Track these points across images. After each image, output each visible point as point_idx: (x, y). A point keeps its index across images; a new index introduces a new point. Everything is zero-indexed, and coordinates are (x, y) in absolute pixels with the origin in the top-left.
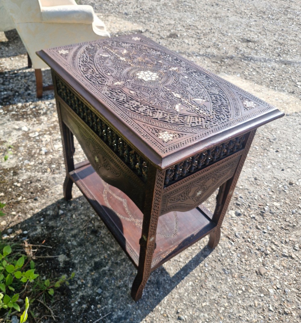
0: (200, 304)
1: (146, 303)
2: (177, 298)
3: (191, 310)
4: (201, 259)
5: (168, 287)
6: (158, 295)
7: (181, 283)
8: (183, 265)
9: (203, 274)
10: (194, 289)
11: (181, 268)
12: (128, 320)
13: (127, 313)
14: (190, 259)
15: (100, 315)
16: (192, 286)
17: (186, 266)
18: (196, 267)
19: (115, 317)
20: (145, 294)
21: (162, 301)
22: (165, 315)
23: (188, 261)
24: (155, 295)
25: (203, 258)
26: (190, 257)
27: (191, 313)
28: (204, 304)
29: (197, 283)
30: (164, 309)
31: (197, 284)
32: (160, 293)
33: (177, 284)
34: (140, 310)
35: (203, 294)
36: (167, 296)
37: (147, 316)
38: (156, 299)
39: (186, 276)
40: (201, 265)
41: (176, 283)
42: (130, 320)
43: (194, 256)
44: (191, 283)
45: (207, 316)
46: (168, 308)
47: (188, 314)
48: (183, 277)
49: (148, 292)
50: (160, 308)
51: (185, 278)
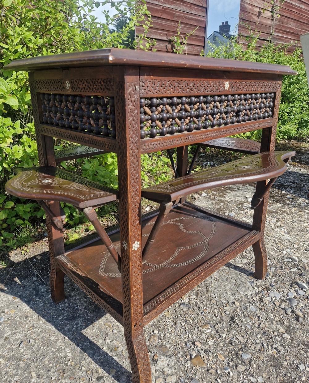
0: (35, 369)
1: (50, 309)
2: (49, 340)
3: (30, 357)
4: (111, 370)
5: (66, 328)
6: (58, 319)
7: (71, 343)
8: (99, 343)
9: (84, 373)
10: (59, 360)
11: (95, 342)
12: (34, 297)
13: (43, 295)
14: (110, 354)
15: (45, 277)
16: (66, 357)
17: (99, 348)
18: (96, 362)
19: (40, 287)
20: (61, 307)
21: (49, 324)
22: (31, 329)
23: (106, 351)
24: (58, 316)
25: (113, 374)
26: (114, 354)
27: (25, 357)
28: (34, 374)
29: (69, 364)
30: (39, 327)
31: (67, 364)
32: (61, 320)
33: (69, 338)
34: (43, 305)
35: (50, 373)
36: (54, 329)
37: (34, 312)
38: (53, 318)
39: (82, 349)
40: (101, 370)
41: (72, 337)
42: (33, 299)
43: (115, 358)
44: (70, 355)
45: (15, 379)
46: (40, 330)
47: (24, 353)
48: (81, 345)
49: (63, 309)
50: (41, 322)
51: (78, 348)
